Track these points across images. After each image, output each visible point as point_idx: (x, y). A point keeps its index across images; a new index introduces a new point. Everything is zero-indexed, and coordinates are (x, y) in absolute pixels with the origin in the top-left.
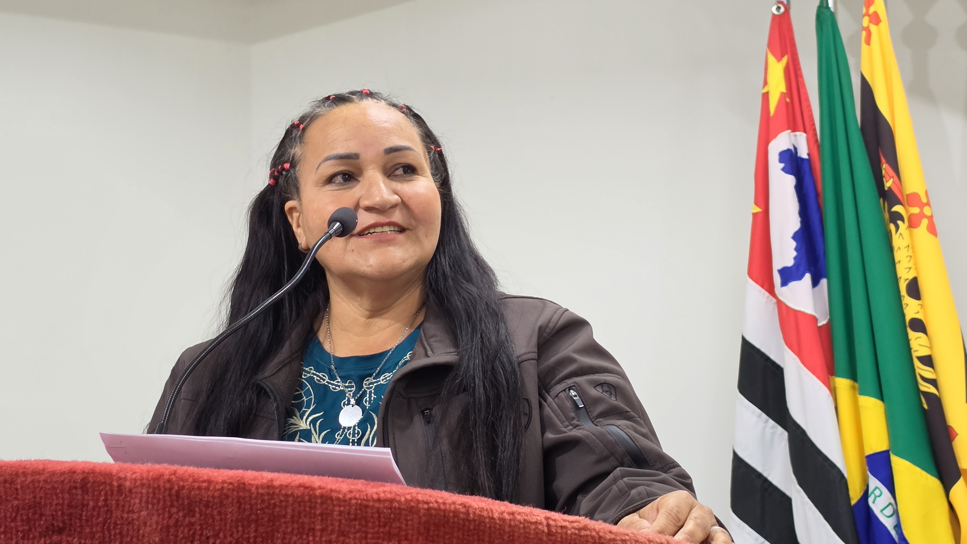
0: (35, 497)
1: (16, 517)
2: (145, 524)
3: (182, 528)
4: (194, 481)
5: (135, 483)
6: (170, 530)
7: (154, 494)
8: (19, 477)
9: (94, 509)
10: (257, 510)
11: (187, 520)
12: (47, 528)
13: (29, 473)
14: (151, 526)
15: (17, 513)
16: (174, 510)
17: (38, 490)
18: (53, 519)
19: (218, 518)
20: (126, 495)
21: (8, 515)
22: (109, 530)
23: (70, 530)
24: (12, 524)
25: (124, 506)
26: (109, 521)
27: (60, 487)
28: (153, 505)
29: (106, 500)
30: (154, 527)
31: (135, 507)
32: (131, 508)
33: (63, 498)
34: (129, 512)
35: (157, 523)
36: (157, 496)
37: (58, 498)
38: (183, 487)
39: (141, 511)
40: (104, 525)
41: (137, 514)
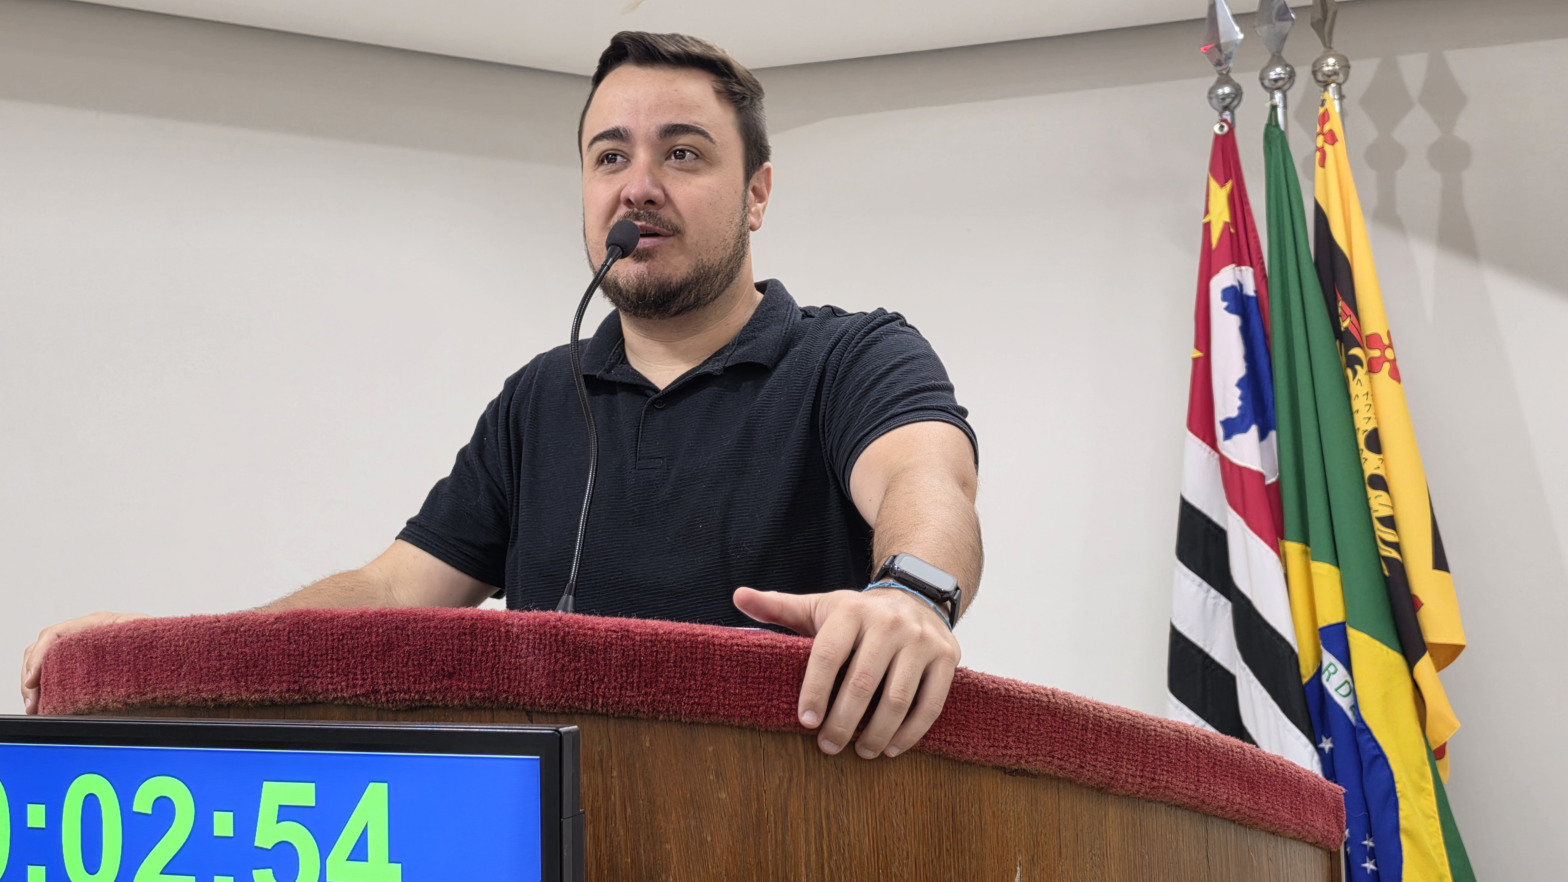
0: (425, 643)
1: (407, 662)
2: (532, 668)
3: (568, 673)
4: (579, 628)
5: (522, 630)
6: (556, 674)
7: (541, 640)
8: (410, 623)
9: (482, 655)
10: (640, 657)
11: (573, 664)
12: (438, 672)
13: (420, 618)
14: (538, 671)
15: (408, 659)
16: (560, 655)
17: (429, 636)
18: (444, 664)
19: (602, 662)
20: (513, 641)
21: (400, 660)
22: (497, 674)
23: (460, 675)
24: (404, 669)
25: (511, 651)
26: (497, 666)
27: (449, 633)
28: (540, 650)
29: (494, 645)
30: (541, 671)
31: (522, 652)
32: (518, 654)
33: (452, 643)
34: (516, 657)
35: (544, 668)
36: (543, 641)
37: (448, 644)
38: (569, 632)
39: (528, 657)
40: (493, 670)
41: (524, 659)
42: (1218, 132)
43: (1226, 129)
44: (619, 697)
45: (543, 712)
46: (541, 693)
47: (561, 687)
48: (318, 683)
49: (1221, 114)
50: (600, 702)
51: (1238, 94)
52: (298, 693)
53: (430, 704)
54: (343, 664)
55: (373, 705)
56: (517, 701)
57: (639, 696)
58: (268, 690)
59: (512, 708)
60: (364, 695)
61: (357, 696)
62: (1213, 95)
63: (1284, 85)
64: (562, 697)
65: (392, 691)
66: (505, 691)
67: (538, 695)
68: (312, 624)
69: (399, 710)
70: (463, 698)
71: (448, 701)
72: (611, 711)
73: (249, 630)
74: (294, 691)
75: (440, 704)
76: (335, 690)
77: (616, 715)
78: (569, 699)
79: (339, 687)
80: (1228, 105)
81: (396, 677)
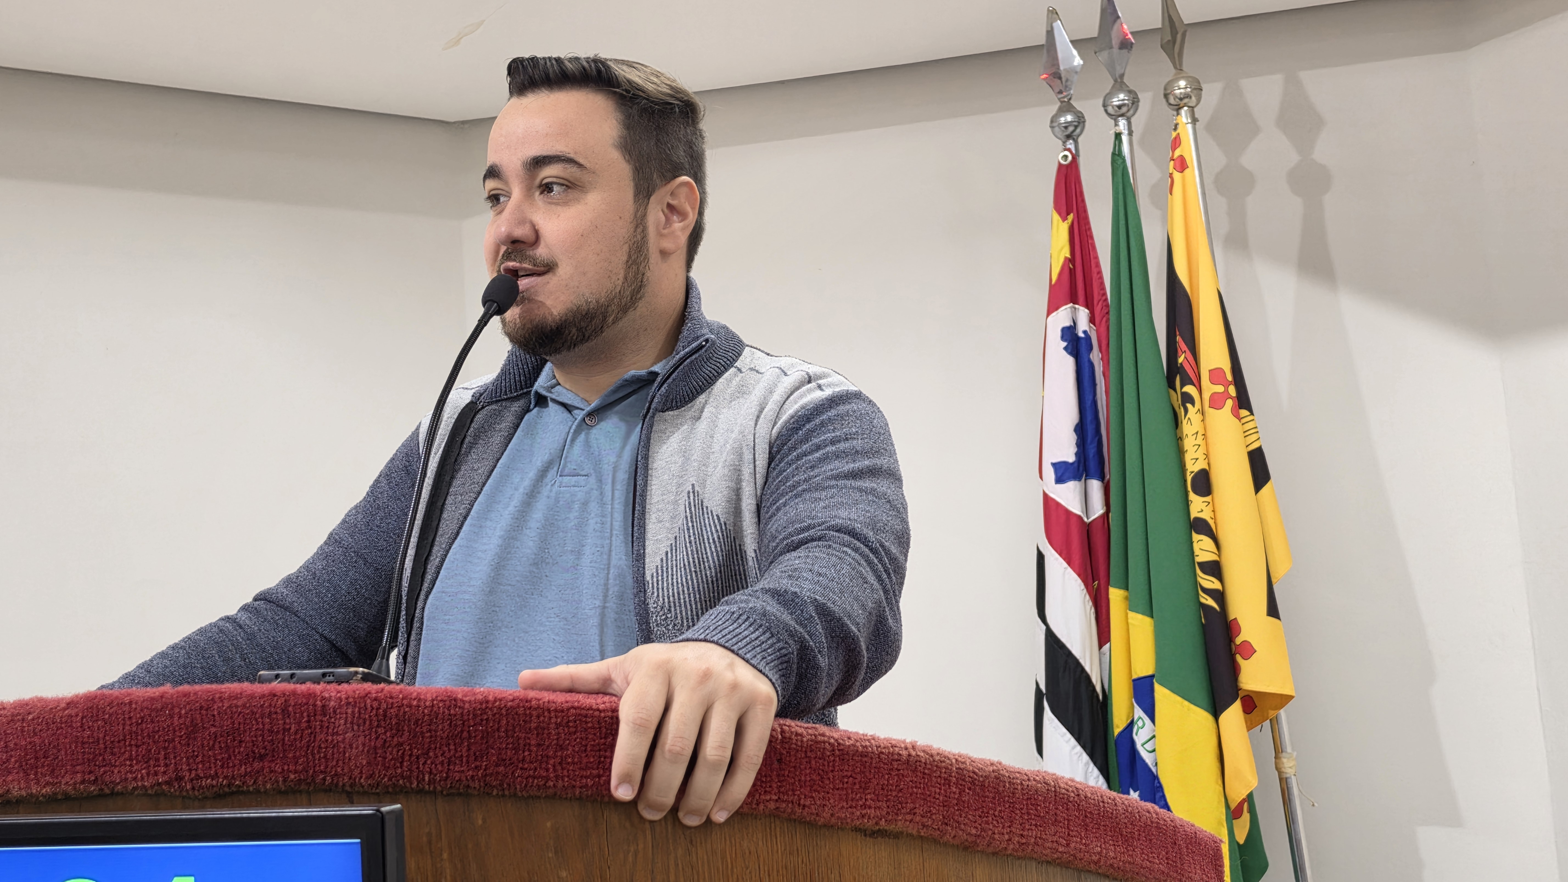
0: (233, 723)
1: (213, 745)
2: (351, 746)
3: (390, 749)
4: (404, 698)
5: (339, 705)
6: (378, 751)
7: (360, 714)
8: (215, 702)
9: (296, 733)
10: (469, 727)
11: (396, 739)
12: (247, 755)
13: (226, 696)
14: (357, 748)
15: (215, 741)
16: (381, 730)
17: (236, 715)
18: (254, 745)
19: (427, 735)
20: (330, 716)
21: (205, 743)
22: (313, 754)
23: (272, 756)
24: (210, 753)
25: (328, 727)
26: (313, 744)
27: (259, 711)
28: (359, 726)
29: (308, 721)
30: (361, 748)
31: (340, 728)
32: (335, 731)
33: (263, 722)
34: (333, 735)
35: (364, 745)
36: (362, 715)
37: (257, 723)
38: (392, 704)
39: (346, 733)
40: (308, 750)
41: (342, 736)
42: (1063, 162)
43: (1070, 158)
44: (447, 773)
45: (365, 793)
46: (361, 772)
47: (383, 765)
48: (116, 771)
49: (1064, 143)
50: (427, 778)
51: (1080, 121)
52: (94, 784)
53: (241, 789)
54: (143, 750)
55: (177, 793)
56: (335, 781)
57: (468, 770)
58: (60, 782)
59: (330, 790)
60: (167, 783)
61: (159, 784)
62: (1055, 124)
63: (1128, 111)
64: (385, 775)
65: (198, 777)
66: (321, 772)
67: (359, 774)
68: (108, 708)
69: (206, 798)
70: (277, 782)
71: (259, 785)
72: (439, 788)
73: (39, 718)
74: (89, 782)
75: (251, 789)
76: (135, 779)
77: (444, 793)
78: (393, 777)
79: (139, 776)
80: (1071, 134)
81: (201, 761)
